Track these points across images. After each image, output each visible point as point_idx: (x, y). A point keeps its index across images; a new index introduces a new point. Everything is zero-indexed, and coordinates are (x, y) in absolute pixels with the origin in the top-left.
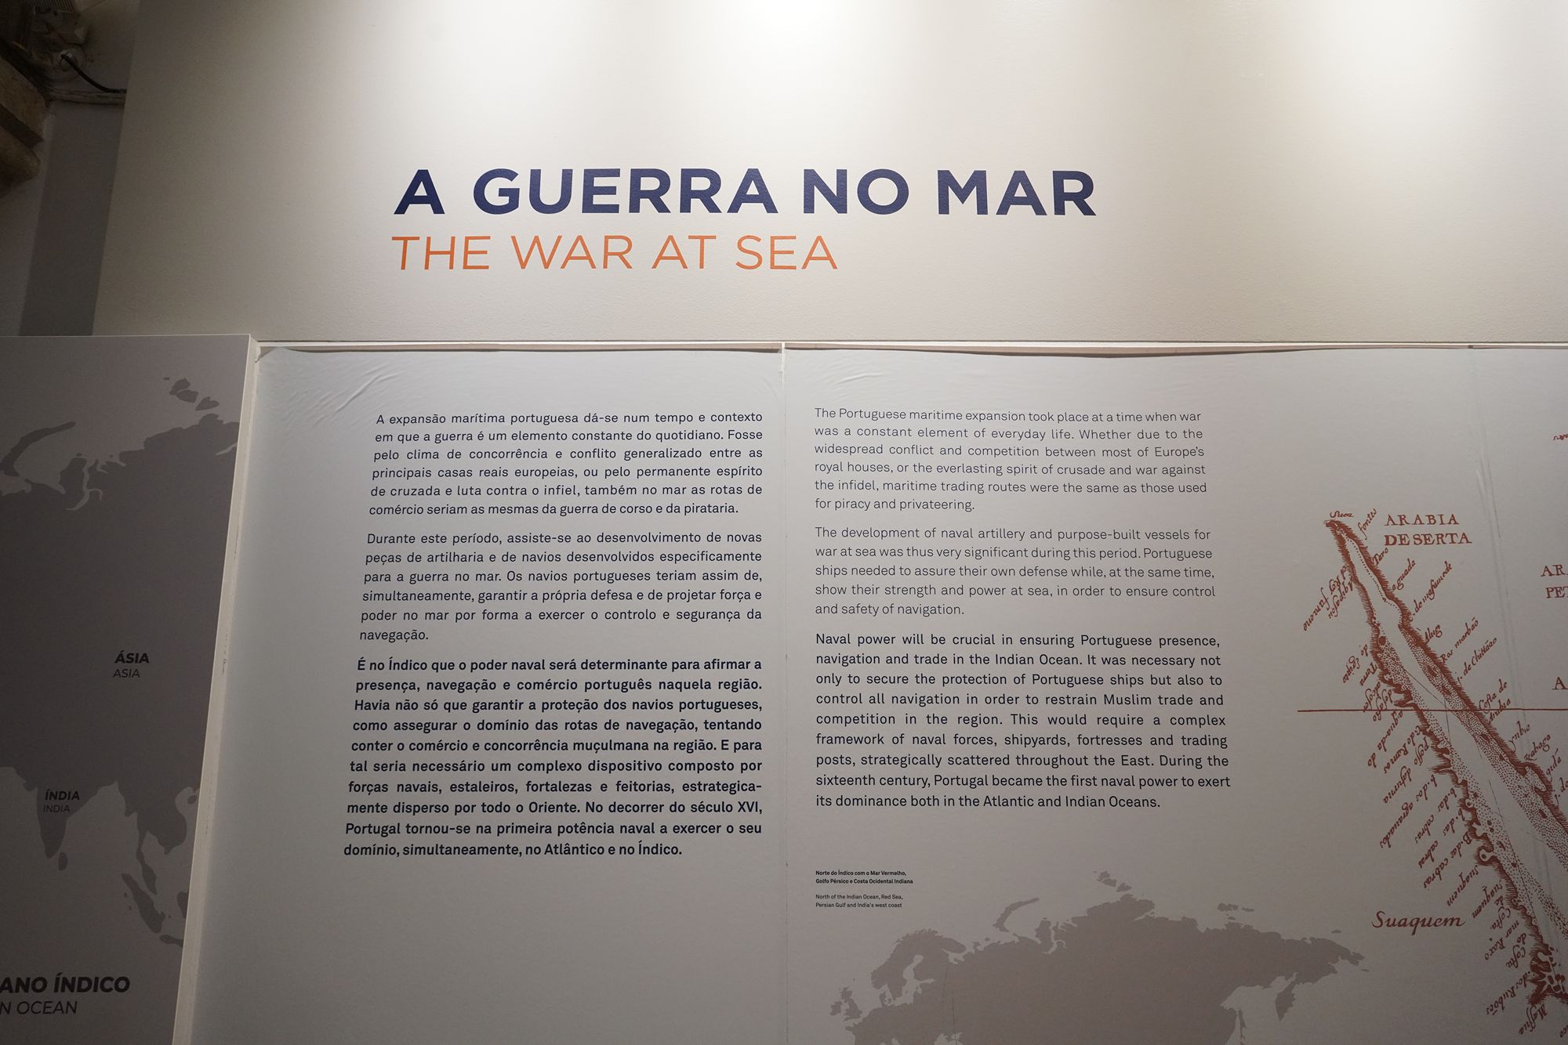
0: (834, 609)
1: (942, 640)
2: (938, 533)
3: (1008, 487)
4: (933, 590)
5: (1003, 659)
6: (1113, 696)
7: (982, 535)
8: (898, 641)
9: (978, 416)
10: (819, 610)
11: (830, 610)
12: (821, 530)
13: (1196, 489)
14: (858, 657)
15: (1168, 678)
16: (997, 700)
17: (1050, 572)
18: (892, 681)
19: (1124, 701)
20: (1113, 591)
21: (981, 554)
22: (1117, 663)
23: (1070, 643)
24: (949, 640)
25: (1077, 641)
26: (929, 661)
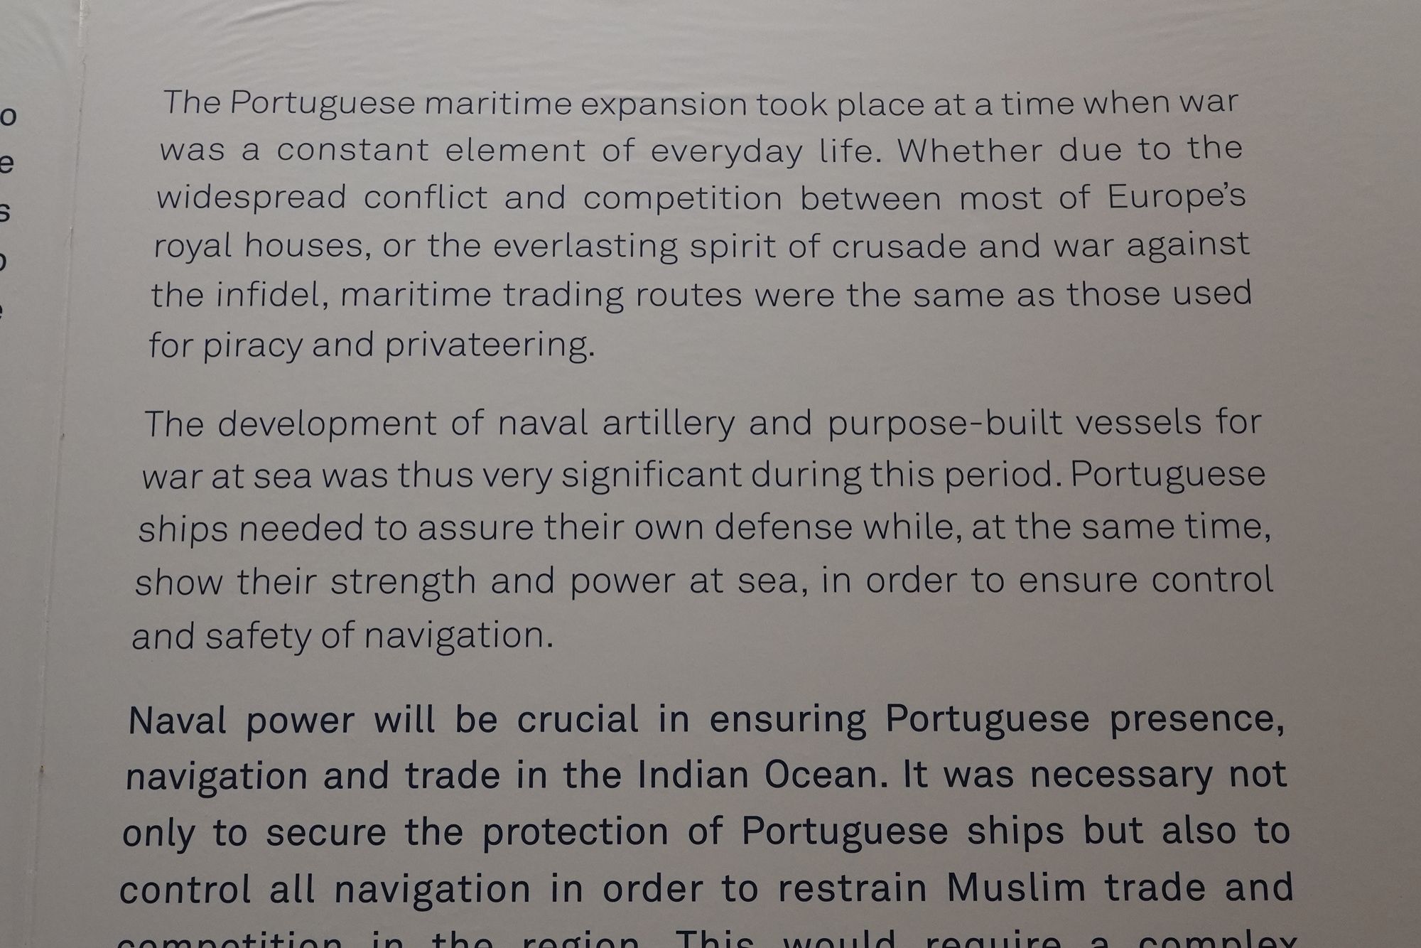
0: (183, 639)
1: (487, 722)
2: (489, 424)
3: (691, 294)
4: (467, 581)
5: (660, 775)
6: (973, 876)
7: (614, 426)
8: (363, 725)
9: (615, 106)
10: (143, 640)
11: (174, 640)
12: (161, 420)
13: (1222, 295)
14: (246, 770)
15: (1135, 824)
16: (638, 890)
17: (802, 528)
18: (339, 838)
19: (1005, 891)
20: (982, 581)
21: (609, 481)
22: (989, 784)
23: (854, 726)
24: (507, 721)
25: (875, 721)
26: (447, 779)
